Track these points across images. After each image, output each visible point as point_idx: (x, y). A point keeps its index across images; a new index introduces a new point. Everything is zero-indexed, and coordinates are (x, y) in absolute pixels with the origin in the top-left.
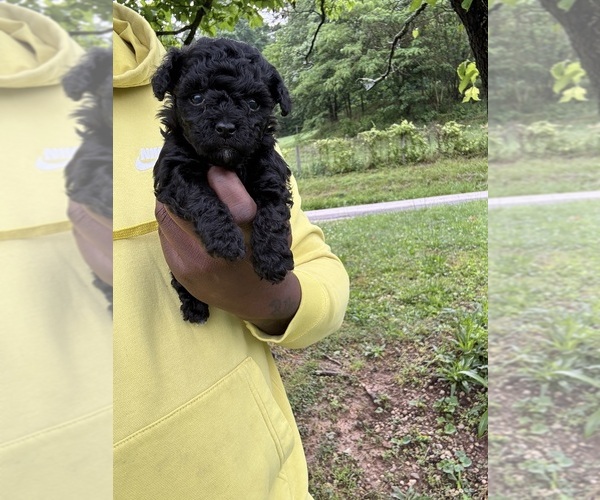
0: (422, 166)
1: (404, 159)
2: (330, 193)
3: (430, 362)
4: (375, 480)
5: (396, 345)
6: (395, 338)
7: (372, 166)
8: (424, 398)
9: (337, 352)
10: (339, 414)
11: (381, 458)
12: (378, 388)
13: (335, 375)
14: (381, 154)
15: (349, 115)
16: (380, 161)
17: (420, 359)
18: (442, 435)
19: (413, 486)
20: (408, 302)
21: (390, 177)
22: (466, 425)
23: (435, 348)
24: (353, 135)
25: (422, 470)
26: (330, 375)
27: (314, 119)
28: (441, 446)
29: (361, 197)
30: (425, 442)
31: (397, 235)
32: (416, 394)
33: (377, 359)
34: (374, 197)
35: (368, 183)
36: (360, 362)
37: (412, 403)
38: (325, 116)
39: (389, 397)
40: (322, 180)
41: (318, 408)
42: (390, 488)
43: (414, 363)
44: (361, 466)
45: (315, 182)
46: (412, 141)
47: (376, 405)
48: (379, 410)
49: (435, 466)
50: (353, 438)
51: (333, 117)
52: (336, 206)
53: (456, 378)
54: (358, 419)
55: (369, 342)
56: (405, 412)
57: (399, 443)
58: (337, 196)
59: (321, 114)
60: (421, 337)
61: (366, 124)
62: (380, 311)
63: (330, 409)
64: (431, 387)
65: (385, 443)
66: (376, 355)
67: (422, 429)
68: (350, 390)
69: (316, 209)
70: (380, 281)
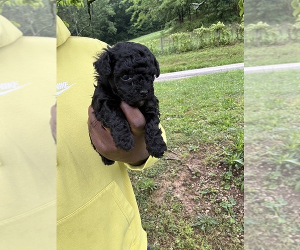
0: (227, 47)
1: (218, 43)
2: (178, 63)
3: (220, 154)
4: (190, 209)
5: (205, 145)
6: (204, 142)
7: (201, 48)
8: (216, 171)
9: (176, 149)
10: (175, 178)
11: (193, 199)
12: (194, 167)
13: (174, 160)
14: (206, 40)
15: (190, 19)
16: (205, 44)
17: (216, 153)
18: (223, 189)
19: (208, 213)
20: (213, 123)
21: (211, 54)
22: (235, 185)
23: (224, 147)
24: (192, 30)
25: (212, 206)
26: (172, 160)
27: (170, 22)
28: (222, 195)
29: (195, 65)
30: (215, 193)
31: (211, 88)
32: (213, 170)
33: (195, 152)
34: (201, 65)
35: (199, 57)
36: (187, 154)
37: (210, 174)
38: (176, 20)
39: (199, 171)
40: (174, 56)
41: (165, 175)
42: (197, 213)
43: (213, 154)
44: (184, 203)
45: (170, 57)
46: (223, 33)
47: (193, 175)
48: (194, 177)
49: (219, 204)
50: (181, 190)
51: (181, 20)
52: (181, 70)
53: (232, 163)
54: (184, 181)
55: (191, 144)
56: (206, 178)
57: (203, 193)
58: (182, 65)
59: (174, 19)
60: (217, 142)
61: (198, 24)
62: (198, 128)
63: (171, 176)
64: (220, 167)
65: (196, 193)
66: (195, 150)
67: (214, 186)
68: (181, 167)
69: (171, 72)
70: (199, 112)
